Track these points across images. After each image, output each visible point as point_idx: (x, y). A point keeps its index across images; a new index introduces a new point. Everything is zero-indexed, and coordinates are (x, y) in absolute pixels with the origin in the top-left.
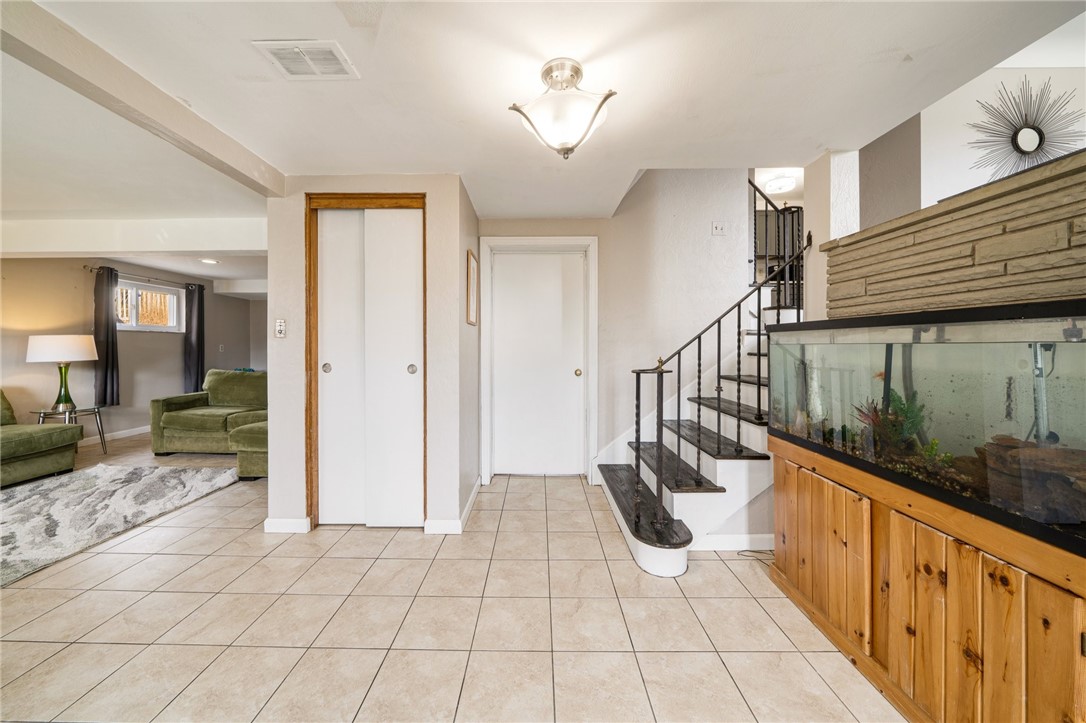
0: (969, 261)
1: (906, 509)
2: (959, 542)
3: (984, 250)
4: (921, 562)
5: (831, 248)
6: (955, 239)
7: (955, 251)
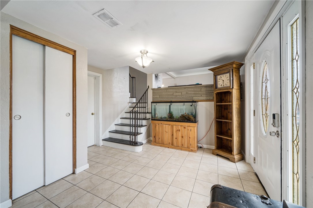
0: (172, 95)
1: (175, 124)
2: (181, 126)
3: (174, 94)
4: (177, 130)
5: (153, 90)
6: (171, 92)
7: (170, 94)
